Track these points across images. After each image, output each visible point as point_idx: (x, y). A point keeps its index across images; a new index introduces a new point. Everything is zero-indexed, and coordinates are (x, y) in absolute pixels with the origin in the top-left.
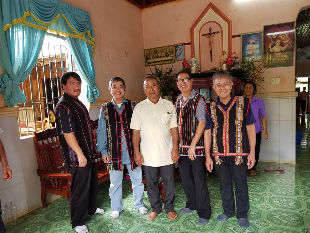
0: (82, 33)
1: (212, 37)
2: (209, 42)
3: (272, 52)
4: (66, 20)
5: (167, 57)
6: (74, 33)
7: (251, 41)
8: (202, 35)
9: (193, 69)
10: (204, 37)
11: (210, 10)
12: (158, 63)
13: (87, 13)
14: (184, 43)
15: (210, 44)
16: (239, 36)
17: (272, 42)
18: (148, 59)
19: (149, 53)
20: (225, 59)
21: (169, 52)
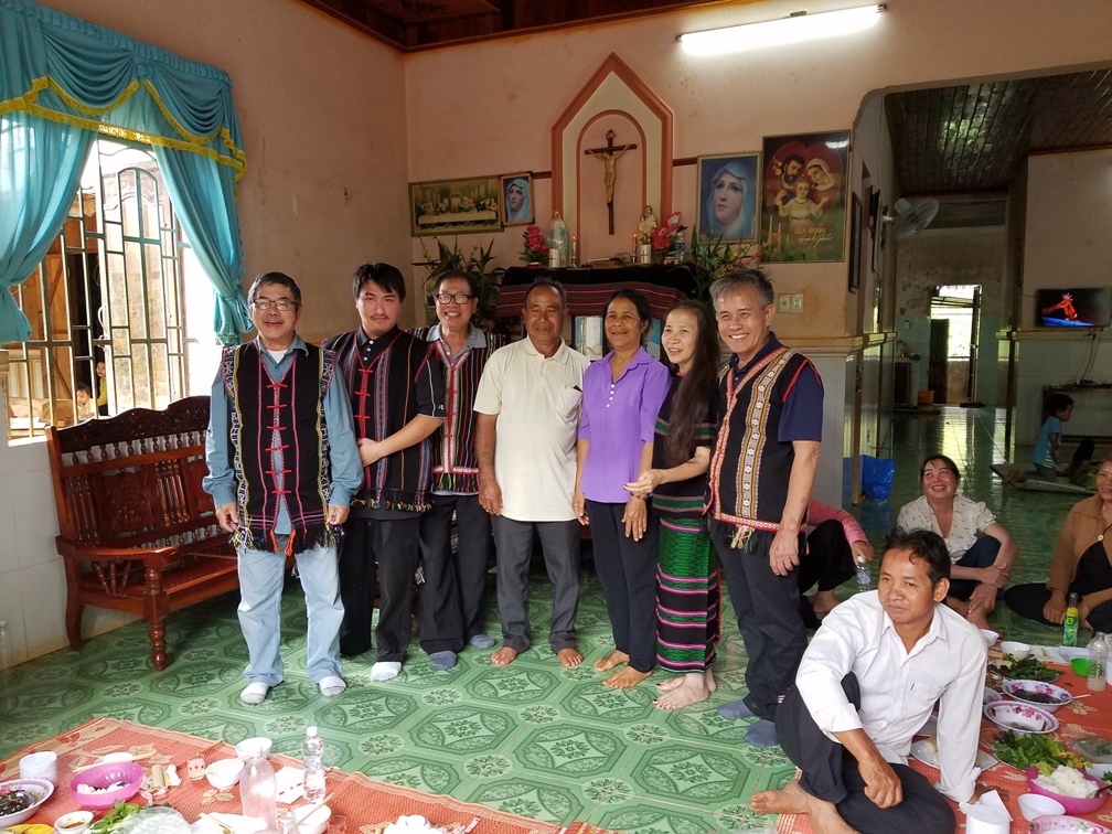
0: (204, 137)
1: (615, 160)
2: (604, 176)
3: (785, 215)
4: (157, 96)
5: (478, 210)
6: (180, 137)
7: (728, 179)
8: (587, 152)
9: (554, 253)
10: (592, 157)
11: (612, 77)
12: (451, 229)
13: (224, 73)
14: (530, 172)
15: (610, 181)
16: (693, 161)
17: (786, 186)
18: (420, 212)
19: (424, 196)
20: (648, 231)
21: (487, 196)
